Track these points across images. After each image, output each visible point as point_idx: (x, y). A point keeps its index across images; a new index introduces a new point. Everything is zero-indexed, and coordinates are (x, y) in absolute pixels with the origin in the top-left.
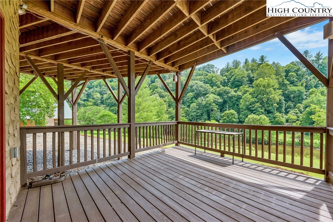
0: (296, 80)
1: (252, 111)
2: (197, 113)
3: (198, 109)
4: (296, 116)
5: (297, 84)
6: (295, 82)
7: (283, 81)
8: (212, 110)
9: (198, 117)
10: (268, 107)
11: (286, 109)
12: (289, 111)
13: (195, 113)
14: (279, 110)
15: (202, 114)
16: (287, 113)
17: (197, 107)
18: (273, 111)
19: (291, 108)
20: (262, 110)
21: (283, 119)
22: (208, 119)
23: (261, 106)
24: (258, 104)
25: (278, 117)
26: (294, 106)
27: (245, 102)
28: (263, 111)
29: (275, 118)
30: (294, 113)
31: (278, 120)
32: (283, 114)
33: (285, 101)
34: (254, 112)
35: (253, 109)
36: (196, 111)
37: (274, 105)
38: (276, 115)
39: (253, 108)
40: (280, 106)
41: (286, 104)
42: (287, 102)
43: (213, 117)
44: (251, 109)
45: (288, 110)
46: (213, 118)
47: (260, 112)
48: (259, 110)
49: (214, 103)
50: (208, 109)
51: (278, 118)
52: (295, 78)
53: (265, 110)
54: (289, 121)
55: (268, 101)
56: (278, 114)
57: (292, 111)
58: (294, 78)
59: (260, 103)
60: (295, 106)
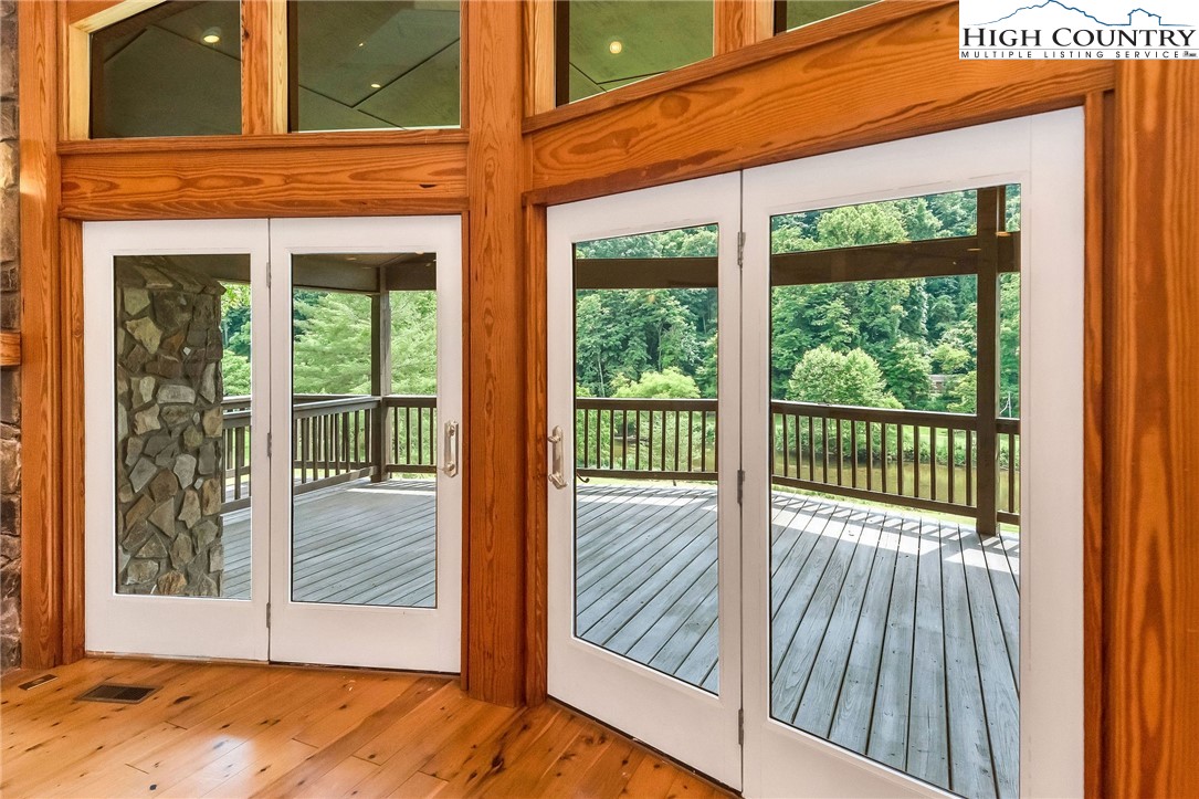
0: (963, 212)
1: (818, 329)
2: (603, 337)
3: (609, 321)
4: (966, 347)
5: (966, 227)
6: (959, 219)
7: (920, 218)
8: (667, 326)
9: (611, 354)
10: (873, 315)
11: (931, 323)
12: (942, 329)
13: (596, 338)
14: (908, 326)
15: (625, 341)
16: (934, 336)
17: (606, 310)
18: (889, 330)
19: (947, 319)
20: (850, 329)
21: (922, 360)
22: (649, 362)
23: (847, 311)
24: (838, 304)
25: (905, 352)
26: (956, 309)
27: (793, 296)
28: (854, 330)
29: (895, 357)
30: (960, 336)
31: (907, 365)
32: (924, 340)
33: (928, 289)
34: (823, 334)
35: (819, 323)
36: (599, 330)
37: (893, 308)
38: (899, 346)
39: (821, 318)
40: (913, 312)
41: (930, 303)
42: (936, 296)
43: (671, 353)
44: (814, 323)
45: (940, 325)
46: (672, 357)
47: (846, 337)
48: (839, 327)
49: (673, 297)
50: (651, 319)
51: (907, 359)
52: (958, 206)
53: (863, 327)
54: (945, 367)
55: (871, 292)
56: (904, 342)
57: (952, 331)
58: (955, 207)
59: (844, 299)
60: (960, 310)
